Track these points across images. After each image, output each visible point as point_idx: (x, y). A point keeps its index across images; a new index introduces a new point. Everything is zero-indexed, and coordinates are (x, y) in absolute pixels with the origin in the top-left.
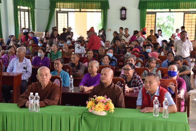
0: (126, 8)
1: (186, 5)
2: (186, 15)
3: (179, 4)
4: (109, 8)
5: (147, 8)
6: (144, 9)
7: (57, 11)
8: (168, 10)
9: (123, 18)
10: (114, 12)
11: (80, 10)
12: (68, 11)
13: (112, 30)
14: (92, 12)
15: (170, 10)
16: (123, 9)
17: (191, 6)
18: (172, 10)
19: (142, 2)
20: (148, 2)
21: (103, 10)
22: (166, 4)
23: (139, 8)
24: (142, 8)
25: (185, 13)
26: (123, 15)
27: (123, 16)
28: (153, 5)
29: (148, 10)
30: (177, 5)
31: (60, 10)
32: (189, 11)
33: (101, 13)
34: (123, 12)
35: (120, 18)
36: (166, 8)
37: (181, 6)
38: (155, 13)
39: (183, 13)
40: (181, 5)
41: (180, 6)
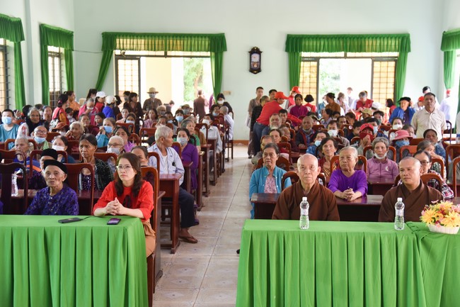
0: (261, 50)
1: (376, 45)
2: (376, 63)
3: (363, 42)
4: (226, 50)
5: (301, 51)
6: (296, 51)
7: (116, 55)
8: (342, 54)
9: (255, 70)
10: (235, 58)
11: (166, 53)
12: (140, 56)
13: (232, 93)
14: (191, 57)
15: (346, 55)
16: (255, 51)
17: (385, 47)
18: (349, 54)
19: (293, 38)
20: (305, 38)
21: (213, 54)
22: (339, 43)
23: (287, 50)
24: (292, 50)
25: (374, 59)
26: (254, 63)
27: (255, 66)
28: (315, 44)
29: (304, 54)
30: (359, 44)
31: (124, 53)
32: (381, 57)
33: (210, 59)
34: (255, 57)
35: (249, 69)
36: (338, 50)
37: (367, 47)
38: (317, 59)
39: (370, 60)
40: (367, 44)
41: (365, 46)
